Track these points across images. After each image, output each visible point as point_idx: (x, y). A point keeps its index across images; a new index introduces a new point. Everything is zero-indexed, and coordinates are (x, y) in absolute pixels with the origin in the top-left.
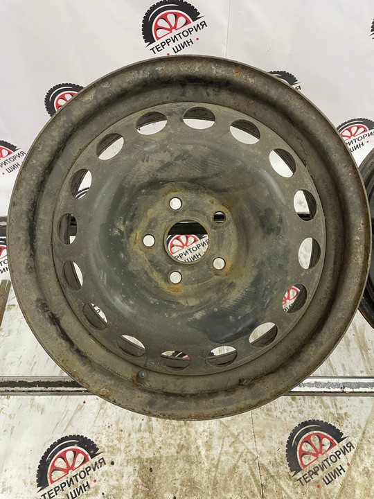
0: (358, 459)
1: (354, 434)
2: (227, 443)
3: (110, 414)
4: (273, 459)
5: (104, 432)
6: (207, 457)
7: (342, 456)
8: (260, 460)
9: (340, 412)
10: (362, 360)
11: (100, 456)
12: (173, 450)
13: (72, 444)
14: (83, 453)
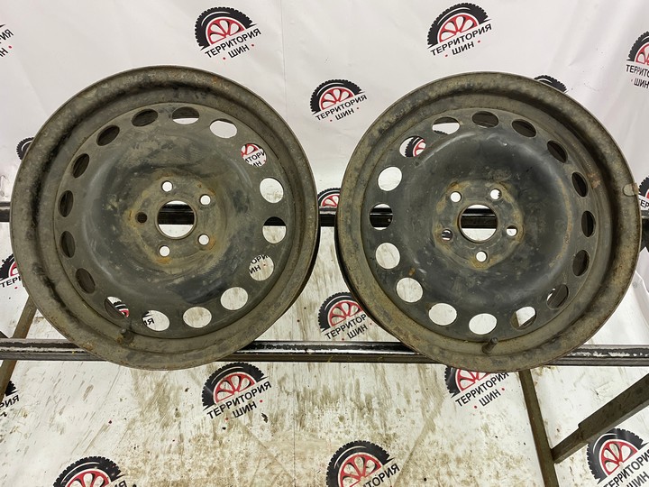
0: (402, 482)
1: (401, 455)
2: (263, 464)
3: (138, 435)
4: (311, 482)
5: (129, 453)
6: (240, 480)
7: (385, 478)
8: (297, 482)
9: (389, 432)
10: (418, 380)
11: (121, 479)
12: (203, 473)
13: (92, 466)
14: (103, 476)
